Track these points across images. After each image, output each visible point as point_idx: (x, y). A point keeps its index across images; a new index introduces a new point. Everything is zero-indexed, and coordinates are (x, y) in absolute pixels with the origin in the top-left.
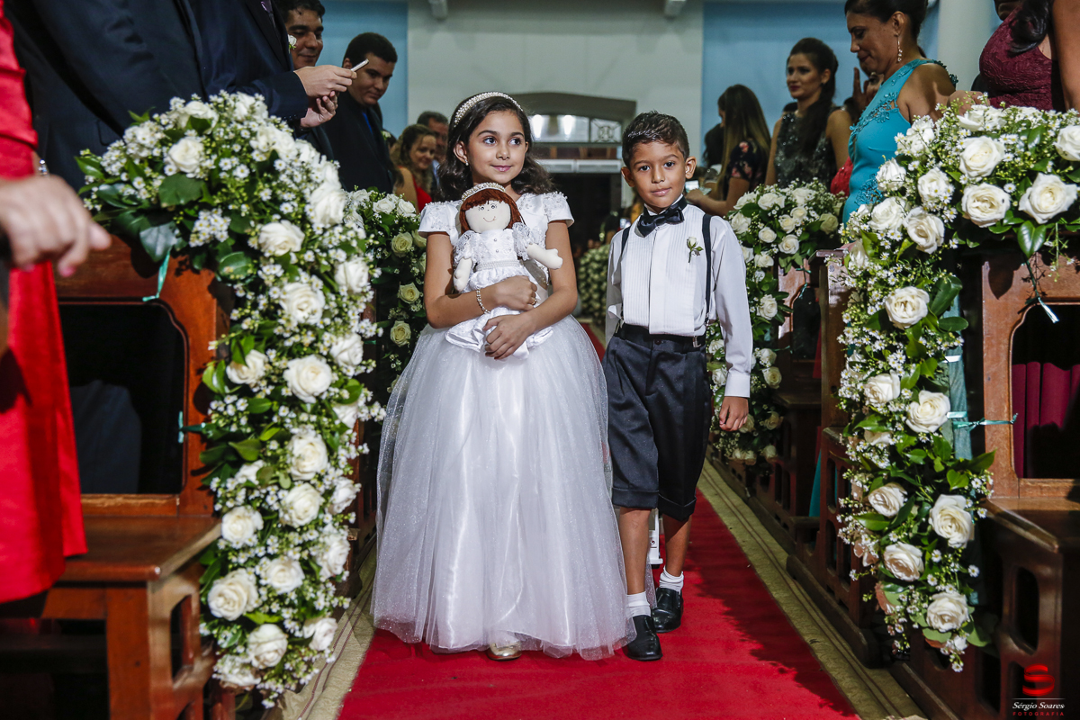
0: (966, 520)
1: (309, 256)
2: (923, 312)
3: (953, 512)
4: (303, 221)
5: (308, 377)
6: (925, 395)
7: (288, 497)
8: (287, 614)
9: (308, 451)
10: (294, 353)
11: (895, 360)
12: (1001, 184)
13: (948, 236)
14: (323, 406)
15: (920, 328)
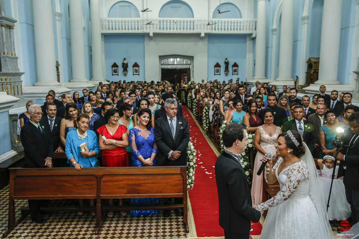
0: (248, 173)
1: (192, 154)
2: (245, 154)
3: (247, 172)
4: (190, 150)
5: (192, 164)
6: (245, 162)
7: (190, 174)
8: (191, 184)
9: (191, 170)
10: (191, 161)
11: (243, 159)
12: (251, 144)
13: (247, 148)
14: (193, 166)
15: (245, 156)
